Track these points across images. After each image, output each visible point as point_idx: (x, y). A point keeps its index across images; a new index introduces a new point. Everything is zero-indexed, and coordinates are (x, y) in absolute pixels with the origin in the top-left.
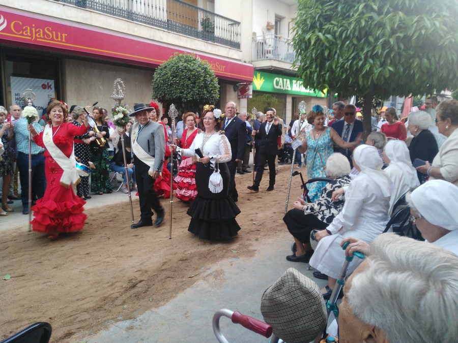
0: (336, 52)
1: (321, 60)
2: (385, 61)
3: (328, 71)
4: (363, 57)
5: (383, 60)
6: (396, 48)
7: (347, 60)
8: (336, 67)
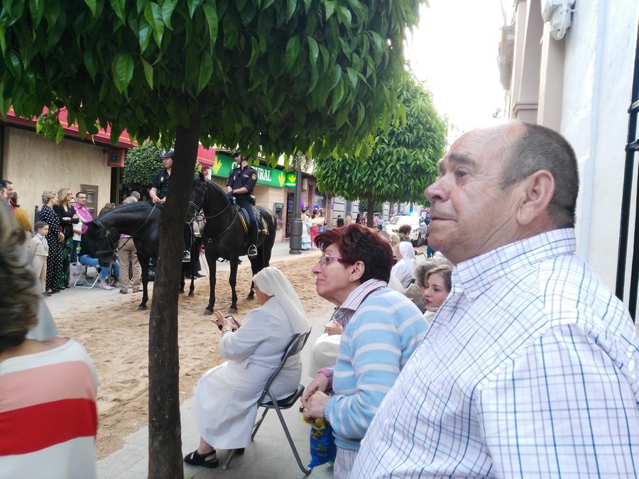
0: (355, 168)
4: (376, 175)
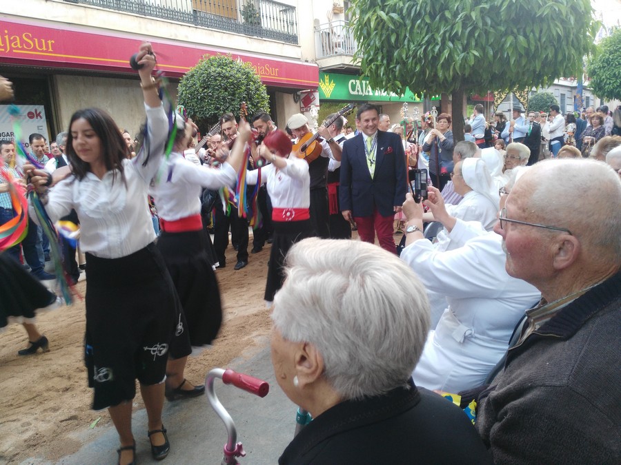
0: (405, 36)
1: (387, 50)
2: (468, 43)
3: (397, 63)
4: (439, 39)
5: (465, 42)
6: (480, 25)
7: (420, 45)
8: (407, 58)
